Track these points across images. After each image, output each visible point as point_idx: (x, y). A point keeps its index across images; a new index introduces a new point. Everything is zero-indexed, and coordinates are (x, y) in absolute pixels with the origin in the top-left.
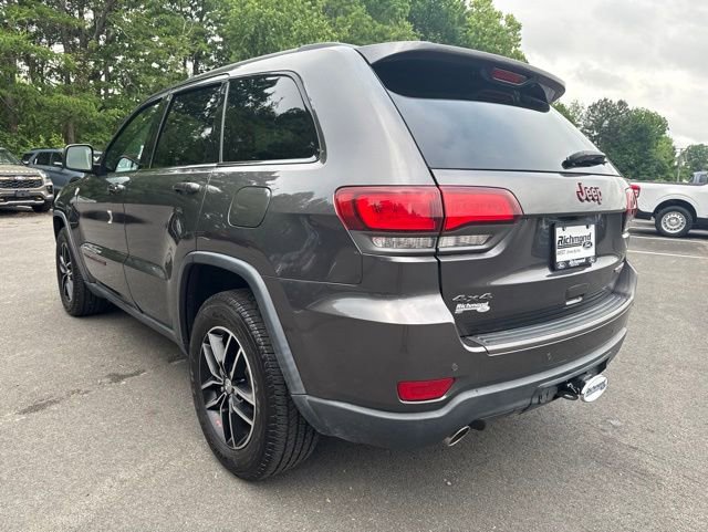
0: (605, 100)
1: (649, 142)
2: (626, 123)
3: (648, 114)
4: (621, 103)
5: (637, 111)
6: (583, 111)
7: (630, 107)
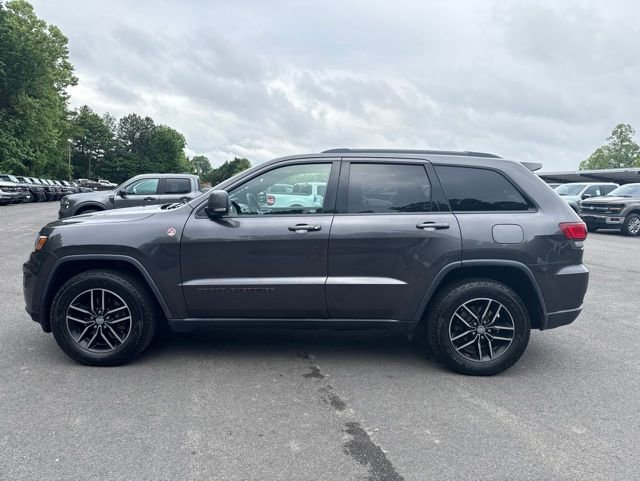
0: (134, 115)
1: (174, 152)
2: (154, 136)
3: (169, 130)
4: (148, 119)
5: (161, 127)
6: (116, 122)
7: (156, 124)
